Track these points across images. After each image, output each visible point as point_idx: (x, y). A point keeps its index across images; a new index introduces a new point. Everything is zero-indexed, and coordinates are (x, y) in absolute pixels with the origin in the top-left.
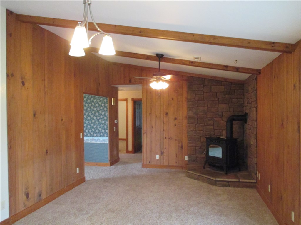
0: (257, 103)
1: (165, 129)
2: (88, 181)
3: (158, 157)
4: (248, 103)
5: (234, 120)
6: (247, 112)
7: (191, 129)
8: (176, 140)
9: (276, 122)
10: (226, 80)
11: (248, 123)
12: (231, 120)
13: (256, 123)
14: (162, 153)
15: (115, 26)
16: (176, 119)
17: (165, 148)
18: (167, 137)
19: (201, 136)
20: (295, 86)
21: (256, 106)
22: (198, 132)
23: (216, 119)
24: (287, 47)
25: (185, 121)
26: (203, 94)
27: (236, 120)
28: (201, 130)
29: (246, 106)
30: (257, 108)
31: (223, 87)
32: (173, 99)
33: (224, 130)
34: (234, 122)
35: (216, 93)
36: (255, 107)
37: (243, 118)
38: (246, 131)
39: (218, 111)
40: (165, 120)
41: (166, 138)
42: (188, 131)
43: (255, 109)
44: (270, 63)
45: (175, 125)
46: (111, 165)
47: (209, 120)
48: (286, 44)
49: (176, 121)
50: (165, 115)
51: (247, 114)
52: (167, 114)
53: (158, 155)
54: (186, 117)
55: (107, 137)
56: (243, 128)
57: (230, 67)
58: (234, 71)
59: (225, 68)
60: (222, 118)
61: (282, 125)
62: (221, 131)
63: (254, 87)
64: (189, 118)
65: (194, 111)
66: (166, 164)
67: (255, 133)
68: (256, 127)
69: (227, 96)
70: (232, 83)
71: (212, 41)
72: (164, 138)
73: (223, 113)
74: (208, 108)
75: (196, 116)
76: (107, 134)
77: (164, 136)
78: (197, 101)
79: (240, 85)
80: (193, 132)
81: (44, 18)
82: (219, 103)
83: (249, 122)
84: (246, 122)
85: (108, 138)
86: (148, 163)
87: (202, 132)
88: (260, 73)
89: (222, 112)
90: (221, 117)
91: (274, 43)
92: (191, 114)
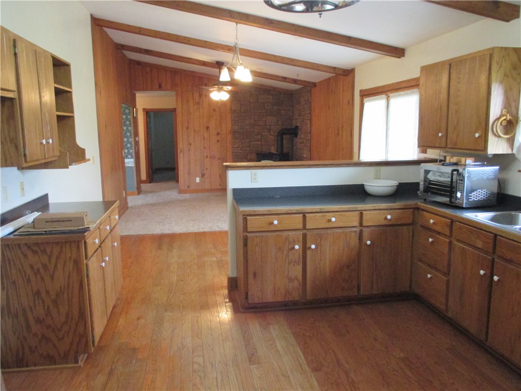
0: (311, 115)
1: (205, 146)
2: (130, 207)
3: (198, 180)
4: (299, 116)
5: (284, 134)
6: (298, 125)
7: (236, 146)
8: (219, 159)
9: (332, 132)
10: (274, 89)
11: (299, 137)
12: (282, 133)
13: (310, 136)
14: (203, 175)
15: (206, 41)
16: (218, 134)
17: (207, 169)
18: (208, 155)
19: (247, 153)
20: (349, 102)
21: (310, 118)
22: (244, 148)
23: (264, 133)
24: (344, 72)
25: (230, 137)
26: (250, 105)
27: (286, 134)
28: (248, 147)
29: (296, 119)
30: (311, 120)
31: (271, 97)
32: (214, 110)
33: (273, 145)
34: (284, 136)
35: (264, 103)
36: (308, 119)
37: (293, 132)
38: (296, 145)
39: (266, 125)
40: (205, 135)
41: (207, 157)
42: (233, 147)
43: (309, 121)
44: (327, 79)
45: (218, 141)
46: (138, 195)
47: (257, 135)
48: (344, 69)
49: (219, 136)
50: (205, 129)
51: (298, 127)
52: (208, 128)
53: (198, 177)
54: (231, 132)
55: (132, 158)
56: (292, 142)
57: (289, 78)
58: (292, 83)
59: (283, 79)
60: (270, 132)
61: (338, 134)
62: (269, 146)
63: (308, 99)
64: (234, 132)
65: (240, 124)
66: (208, 187)
67: (309, 145)
68: (310, 140)
69: (275, 108)
70: (280, 93)
71: (290, 62)
72: (205, 157)
73: (272, 126)
74: (255, 121)
75: (242, 130)
76: (132, 155)
77: (205, 154)
78: (243, 112)
79: (290, 94)
80: (239, 149)
81: (129, 26)
82: (267, 116)
83: (301, 135)
84: (296, 136)
85: (132, 160)
86: (186, 188)
87: (249, 148)
88: (316, 86)
89: (270, 126)
90: (270, 130)
91: (335, 68)
92: (236, 128)
